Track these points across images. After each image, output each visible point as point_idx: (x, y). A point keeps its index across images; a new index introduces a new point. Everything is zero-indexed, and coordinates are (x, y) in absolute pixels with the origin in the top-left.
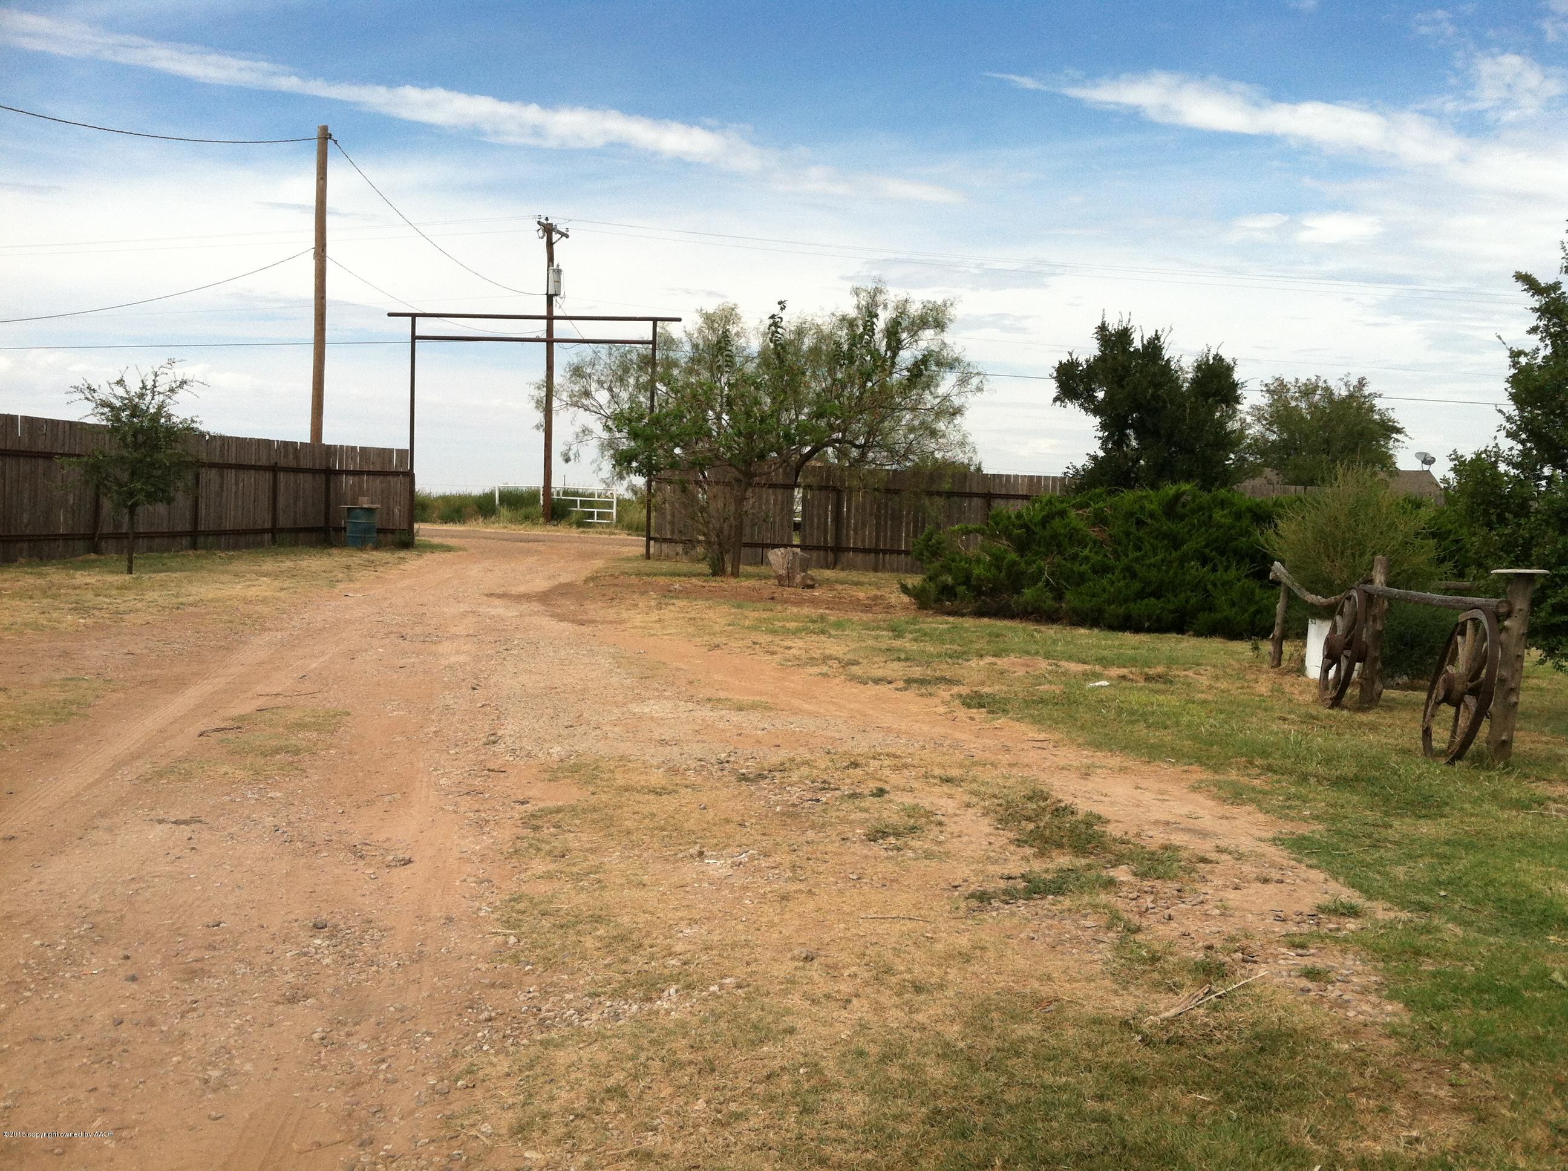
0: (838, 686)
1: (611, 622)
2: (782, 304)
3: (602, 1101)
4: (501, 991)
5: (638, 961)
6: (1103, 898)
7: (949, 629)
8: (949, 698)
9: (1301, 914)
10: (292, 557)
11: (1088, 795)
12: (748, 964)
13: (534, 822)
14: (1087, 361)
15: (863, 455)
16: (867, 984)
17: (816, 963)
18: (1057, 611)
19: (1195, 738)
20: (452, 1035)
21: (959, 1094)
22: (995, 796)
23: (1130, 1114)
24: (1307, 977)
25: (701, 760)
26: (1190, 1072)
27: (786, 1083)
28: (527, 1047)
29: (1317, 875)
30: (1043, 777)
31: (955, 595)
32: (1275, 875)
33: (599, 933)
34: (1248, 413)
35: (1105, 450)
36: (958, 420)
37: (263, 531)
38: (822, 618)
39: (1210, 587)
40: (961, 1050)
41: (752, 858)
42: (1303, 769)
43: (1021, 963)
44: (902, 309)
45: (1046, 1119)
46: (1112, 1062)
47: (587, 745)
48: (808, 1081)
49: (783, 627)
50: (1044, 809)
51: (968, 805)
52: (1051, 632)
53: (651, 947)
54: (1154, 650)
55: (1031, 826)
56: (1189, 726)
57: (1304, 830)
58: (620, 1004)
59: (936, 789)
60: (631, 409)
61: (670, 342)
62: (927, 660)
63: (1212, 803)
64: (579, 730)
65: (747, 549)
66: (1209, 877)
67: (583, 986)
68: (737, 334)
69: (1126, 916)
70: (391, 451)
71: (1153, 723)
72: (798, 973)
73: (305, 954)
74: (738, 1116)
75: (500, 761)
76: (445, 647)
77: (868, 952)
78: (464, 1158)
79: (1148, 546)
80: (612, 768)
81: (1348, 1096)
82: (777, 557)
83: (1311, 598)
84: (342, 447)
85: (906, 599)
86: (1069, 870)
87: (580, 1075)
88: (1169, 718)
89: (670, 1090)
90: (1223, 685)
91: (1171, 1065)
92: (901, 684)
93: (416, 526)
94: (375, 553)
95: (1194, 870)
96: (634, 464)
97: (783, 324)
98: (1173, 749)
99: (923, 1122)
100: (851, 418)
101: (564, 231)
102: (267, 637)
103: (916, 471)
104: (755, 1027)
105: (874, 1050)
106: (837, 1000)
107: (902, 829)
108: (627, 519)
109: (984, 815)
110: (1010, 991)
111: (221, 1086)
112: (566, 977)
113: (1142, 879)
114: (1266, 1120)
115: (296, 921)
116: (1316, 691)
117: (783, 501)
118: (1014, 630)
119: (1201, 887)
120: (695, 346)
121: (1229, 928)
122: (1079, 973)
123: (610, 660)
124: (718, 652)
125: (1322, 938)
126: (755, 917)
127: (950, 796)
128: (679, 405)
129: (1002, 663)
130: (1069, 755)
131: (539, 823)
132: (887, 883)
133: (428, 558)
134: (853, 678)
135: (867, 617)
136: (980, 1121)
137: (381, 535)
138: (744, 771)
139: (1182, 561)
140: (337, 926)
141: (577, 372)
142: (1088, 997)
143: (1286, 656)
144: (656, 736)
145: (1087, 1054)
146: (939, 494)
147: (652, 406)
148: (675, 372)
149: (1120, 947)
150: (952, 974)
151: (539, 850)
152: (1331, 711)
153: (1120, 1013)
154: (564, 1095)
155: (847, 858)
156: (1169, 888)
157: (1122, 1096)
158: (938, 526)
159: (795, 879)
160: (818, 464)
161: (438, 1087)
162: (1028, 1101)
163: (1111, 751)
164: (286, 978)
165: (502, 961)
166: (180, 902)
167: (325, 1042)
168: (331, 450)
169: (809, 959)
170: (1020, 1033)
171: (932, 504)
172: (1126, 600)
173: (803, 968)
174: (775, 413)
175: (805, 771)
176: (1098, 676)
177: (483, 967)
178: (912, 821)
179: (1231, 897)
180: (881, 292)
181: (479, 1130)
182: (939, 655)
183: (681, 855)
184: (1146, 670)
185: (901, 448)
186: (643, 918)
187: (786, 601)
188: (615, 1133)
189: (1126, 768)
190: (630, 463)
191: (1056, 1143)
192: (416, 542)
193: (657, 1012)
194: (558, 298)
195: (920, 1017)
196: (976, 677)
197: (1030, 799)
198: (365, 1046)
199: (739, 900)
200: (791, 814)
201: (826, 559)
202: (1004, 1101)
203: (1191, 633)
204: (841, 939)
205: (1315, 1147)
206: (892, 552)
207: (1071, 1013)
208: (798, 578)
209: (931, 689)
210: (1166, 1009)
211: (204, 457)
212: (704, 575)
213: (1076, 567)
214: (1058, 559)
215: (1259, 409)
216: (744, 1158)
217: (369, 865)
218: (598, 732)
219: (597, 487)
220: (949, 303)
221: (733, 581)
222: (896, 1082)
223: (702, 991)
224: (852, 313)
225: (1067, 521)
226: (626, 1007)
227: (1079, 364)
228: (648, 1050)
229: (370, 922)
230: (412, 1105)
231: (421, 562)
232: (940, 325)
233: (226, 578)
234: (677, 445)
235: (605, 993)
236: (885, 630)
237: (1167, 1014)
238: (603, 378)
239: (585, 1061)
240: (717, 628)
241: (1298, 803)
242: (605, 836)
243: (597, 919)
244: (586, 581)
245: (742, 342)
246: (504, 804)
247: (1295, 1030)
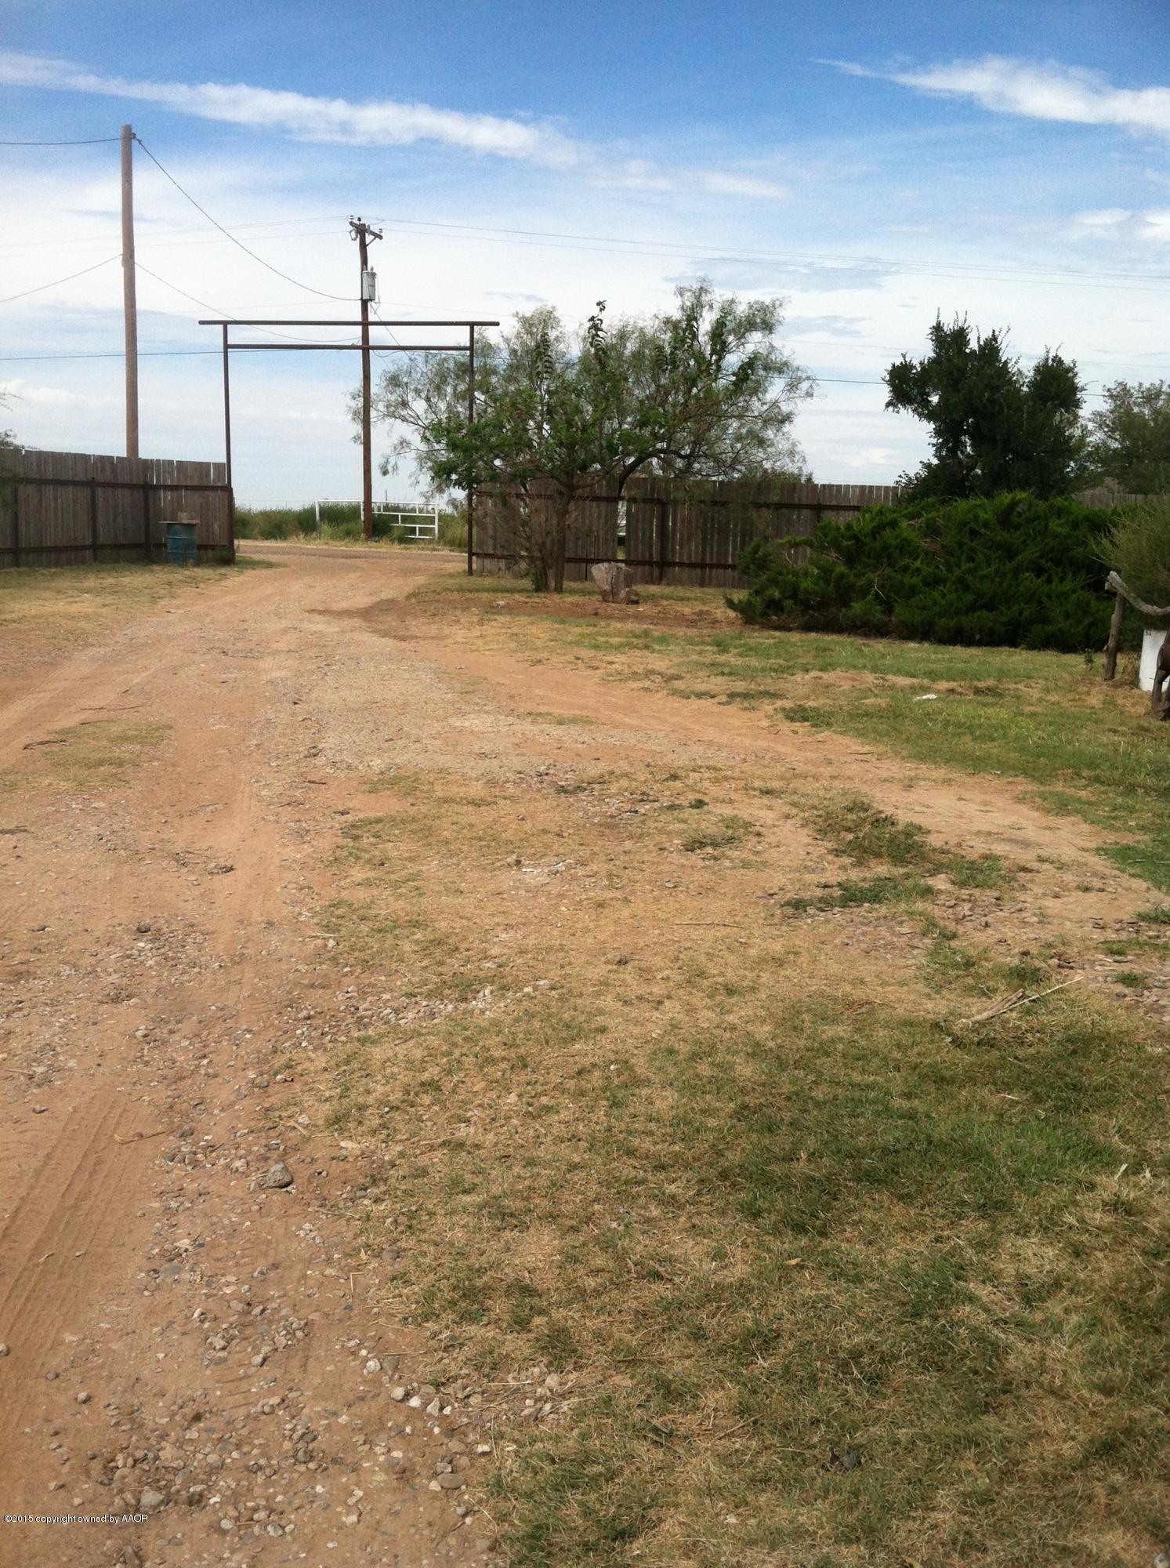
0: (659, 700)
1: (432, 638)
2: (601, 305)
3: (417, 1094)
4: (320, 991)
5: (454, 964)
6: (920, 905)
7: (775, 644)
8: (772, 712)
9: (1121, 921)
10: (114, 573)
11: (909, 807)
12: (562, 967)
13: (354, 832)
14: (921, 363)
15: (689, 465)
16: (679, 986)
17: (629, 966)
18: (886, 624)
19: (1022, 750)
20: (271, 1033)
21: (767, 1091)
22: (815, 807)
23: (938, 1111)
24: (1124, 983)
25: (520, 773)
26: (999, 1073)
27: (596, 1079)
28: (344, 1043)
29: (1139, 884)
30: (864, 789)
31: (782, 610)
32: (1096, 883)
33: (415, 937)
34: (1090, 420)
35: (939, 457)
36: (787, 427)
37: (84, 548)
38: (646, 633)
39: (1044, 599)
40: (771, 1050)
41: (569, 867)
42: (1132, 780)
43: (835, 968)
44: (727, 310)
45: (853, 1115)
46: (921, 1062)
47: (408, 757)
48: (618, 1077)
49: (607, 642)
50: (864, 820)
51: (787, 817)
52: (880, 646)
53: (468, 950)
54: (984, 663)
55: (851, 837)
56: (1017, 738)
57: (1128, 839)
58: (436, 1004)
59: (756, 801)
60: (449, 418)
61: (489, 349)
62: (749, 674)
63: (1037, 814)
64: (400, 743)
65: (572, 565)
66: (1029, 886)
67: (400, 987)
68: (557, 339)
69: (942, 923)
70: (208, 464)
71: (979, 736)
72: (612, 976)
73: (128, 957)
74: (548, 1109)
75: (321, 773)
76: (267, 663)
77: (681, 956)
78: (282, 1147)
79: (980, 557)
80: (431, 780)
81: (1159, 1098)
82: (600, 571)
83: (1147, 608)
84: (158, 461)
85: (732, 614)
86: (886, 878)
87: (396, 1070)
88: (996, 730)
89: (483, 1084)
90: (1053, 697)
91: (980, 1066)
92: (724, 698)
93: (236, 542)
94: (196, 570)
95: (1014, 879)
96: (454, 477)
97: (604, 326)
98: (999, 761)
99: (731, 1117)
100: (675, 426)
101: (377, 232)
102: (91, 652)
103: (744, 483)
104: (568, 1026)
105: (684, 1049)
106: (649, 1002)
107: (720, 840)
108: (449, 535)
109: (803, 826)
110: (822, 994)
111: (46, 1081)
112: (384, 978)
113: (961, 888)
114: (1074, 1120)
115: (120, 925)
116: (1149, 703)
117: (606, 516)
118: (842, 645)
119: (1021, 896)
120: (514, 352)
121: (1047, 935)
122: (893, 977)
123: (432, 676)
124: (540, 667)
125: (1141, 945)
126: (570, 923)
127: (770, 808)
128: (498, 414)
129: (828, 677)
130: (892, 768)
131: (360, 832)
132: (704, 891)
133: (249, 575)
134: (675, 692)
135: (692, 632)
136: (787, 1116)
137: (202, 552)
138: (563, 783)
139: (1016, 573)
140: (159, 930)
141: (394, 381)
142: (900, 1001)
143: (1119, 669)
144: (476, 749)
145: (897, 1055)
146: (767, 506)
147: (471, 415)
148: (494, 379)
149: (933, 954)
150: (765, 977)
151: (358, 858)
152: (1163, 723)
153: (931, 1016)
154: (380, 1089)
155: (666, 868)
156: (988, 896)
157: (930, 1094)
158: (766, 539)
159: (611, 887)
160: (643, 476)
161: (258, 1081)
162: (836, 1098)
163: (935, 763)
164: (110, 979)
165: (321, 963)
166: (7, 906)
167: (148, 1039)
168: (148, 465)
169: (622, 962)
170: (830, 1033)
171: (760, 517)
172: (958, 613)
173: (616, 971)
174: (598, 422)
175: (624, 782)
176: (925, 690)
177: (303, 968)
178: (730, 832)
179: (1050, 905)
180: (706, 291)
181: (297, 1122)
182: (763, 670)
183: (498, 864)
184: (976, 683)
185: (728, 457)
186: (459, 924)
187: (610, 617)
188: (429, 1124)
189: (950, 780)
190: (449, 475)
191: (861, 1138)
192: (237, 559)
193: (472, 1012)
194: (373, 303)
195: (730, 1018)
196: (802, 691)
197: (850, 810)
198: (187, 1043)
199: (556, 907)
200: (610, 825)
201: (651, 574)
202: (812, 1098)
203: (1023, 646)
204: (655, 944)
205: (1122, 1146)
206: (718, 566)
207: (882, 1015)
208: (623, 594)
209: (754, 703)
210: (979, 1012)
211: (21, 472)
212: (529, 591)
213: (907, 580)
214: (888, 571)
215: (1100, 415)
216: (553, 1148)
217: (192, 872)
218: (417, 745)
219: (417, 502)
220: (777, 303)
221: (556, 597)
222: (705, 1079)
223: (516, 992)
224: (677, 315)
225: (898, 531)
226: (442, 1006)
227: (913, 367)
228: (462, 1047)
229: (192, 926)
230: (233, 1098)
231: (242, 578)
232: (768, 327)
233: (48, 594)
234: (497, 457)
235: (421, 994)
236: (710, 644)
237: (978, 1017)
238: (420, 387)
239: (401, 1057)
240: (539, 643)
241: (1123, 814)
242: (424, 845)
243: (416, 924)
244: (408, 597)
245: (562, 347)
246: (324, 814)
247: (1108, 1034)
